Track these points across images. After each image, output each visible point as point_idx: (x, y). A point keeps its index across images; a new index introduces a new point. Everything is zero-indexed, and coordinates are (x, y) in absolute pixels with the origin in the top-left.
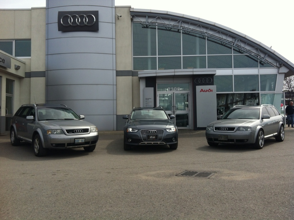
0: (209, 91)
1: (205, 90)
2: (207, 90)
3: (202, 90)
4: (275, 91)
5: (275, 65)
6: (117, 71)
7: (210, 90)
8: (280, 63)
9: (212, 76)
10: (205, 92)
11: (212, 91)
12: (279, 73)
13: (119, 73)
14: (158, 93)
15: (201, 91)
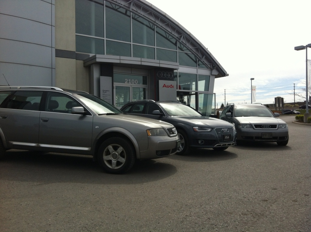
0: (171, 87)
1: (167, 86)
2: (169, 86)
3: (165, 85)
4: (209, 92)
5: (209, 66)
6: (57, 50)
7: (171, 85)
8: (214, 65)
9: (172, 70)
10: (167, 88)
11: (173, 88)
12: (212, 75)
13: (60, 53)
14: (116, 84)
15: (163, 87)
